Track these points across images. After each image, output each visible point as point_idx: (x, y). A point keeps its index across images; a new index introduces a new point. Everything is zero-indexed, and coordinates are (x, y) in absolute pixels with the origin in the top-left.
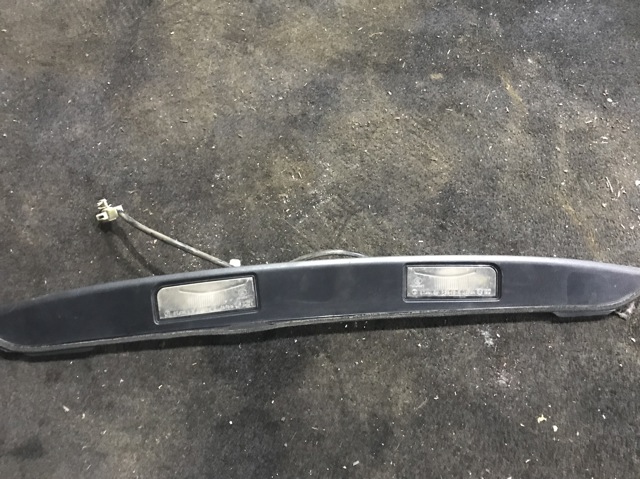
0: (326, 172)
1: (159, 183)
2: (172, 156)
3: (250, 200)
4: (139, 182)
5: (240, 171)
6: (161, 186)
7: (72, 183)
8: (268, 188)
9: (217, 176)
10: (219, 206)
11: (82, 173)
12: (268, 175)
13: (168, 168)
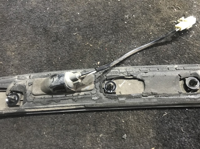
0: (195, 4)
1: (91, 26)
2: (94, 9)
3: (152, 27)
4: (78, 27)
5: (139, 11)
6: (92, 28)
7: (36, 34)
8: (161, 19)
9: (127, 16)
10: (133, 34)
11: (40, 27)
12: (158, 11)
13: (94, 16)
